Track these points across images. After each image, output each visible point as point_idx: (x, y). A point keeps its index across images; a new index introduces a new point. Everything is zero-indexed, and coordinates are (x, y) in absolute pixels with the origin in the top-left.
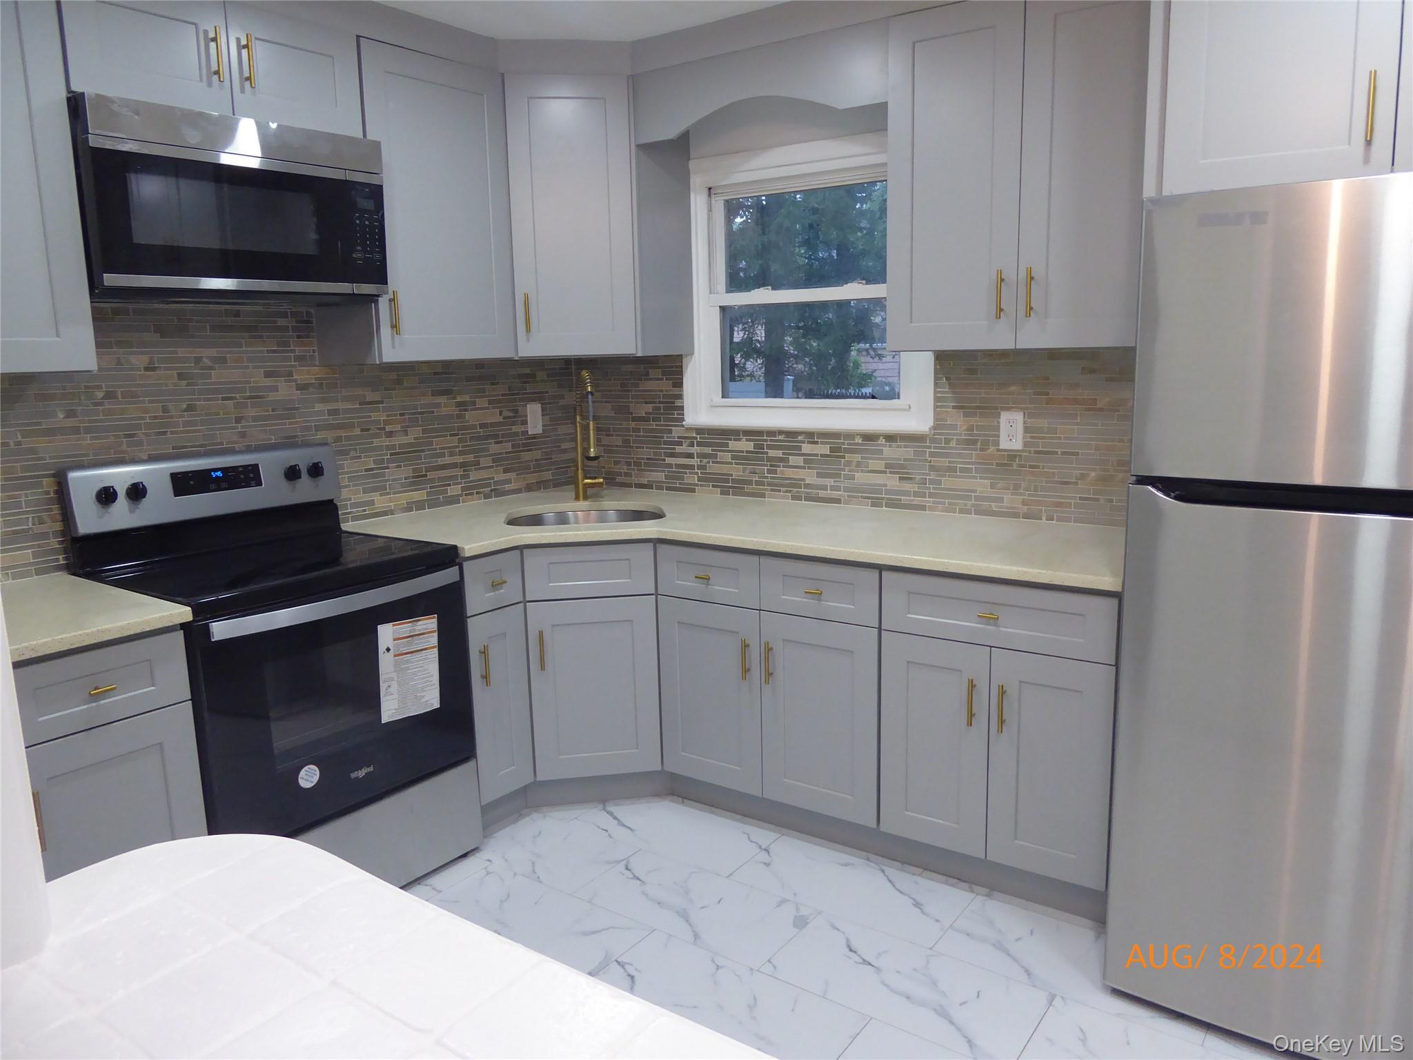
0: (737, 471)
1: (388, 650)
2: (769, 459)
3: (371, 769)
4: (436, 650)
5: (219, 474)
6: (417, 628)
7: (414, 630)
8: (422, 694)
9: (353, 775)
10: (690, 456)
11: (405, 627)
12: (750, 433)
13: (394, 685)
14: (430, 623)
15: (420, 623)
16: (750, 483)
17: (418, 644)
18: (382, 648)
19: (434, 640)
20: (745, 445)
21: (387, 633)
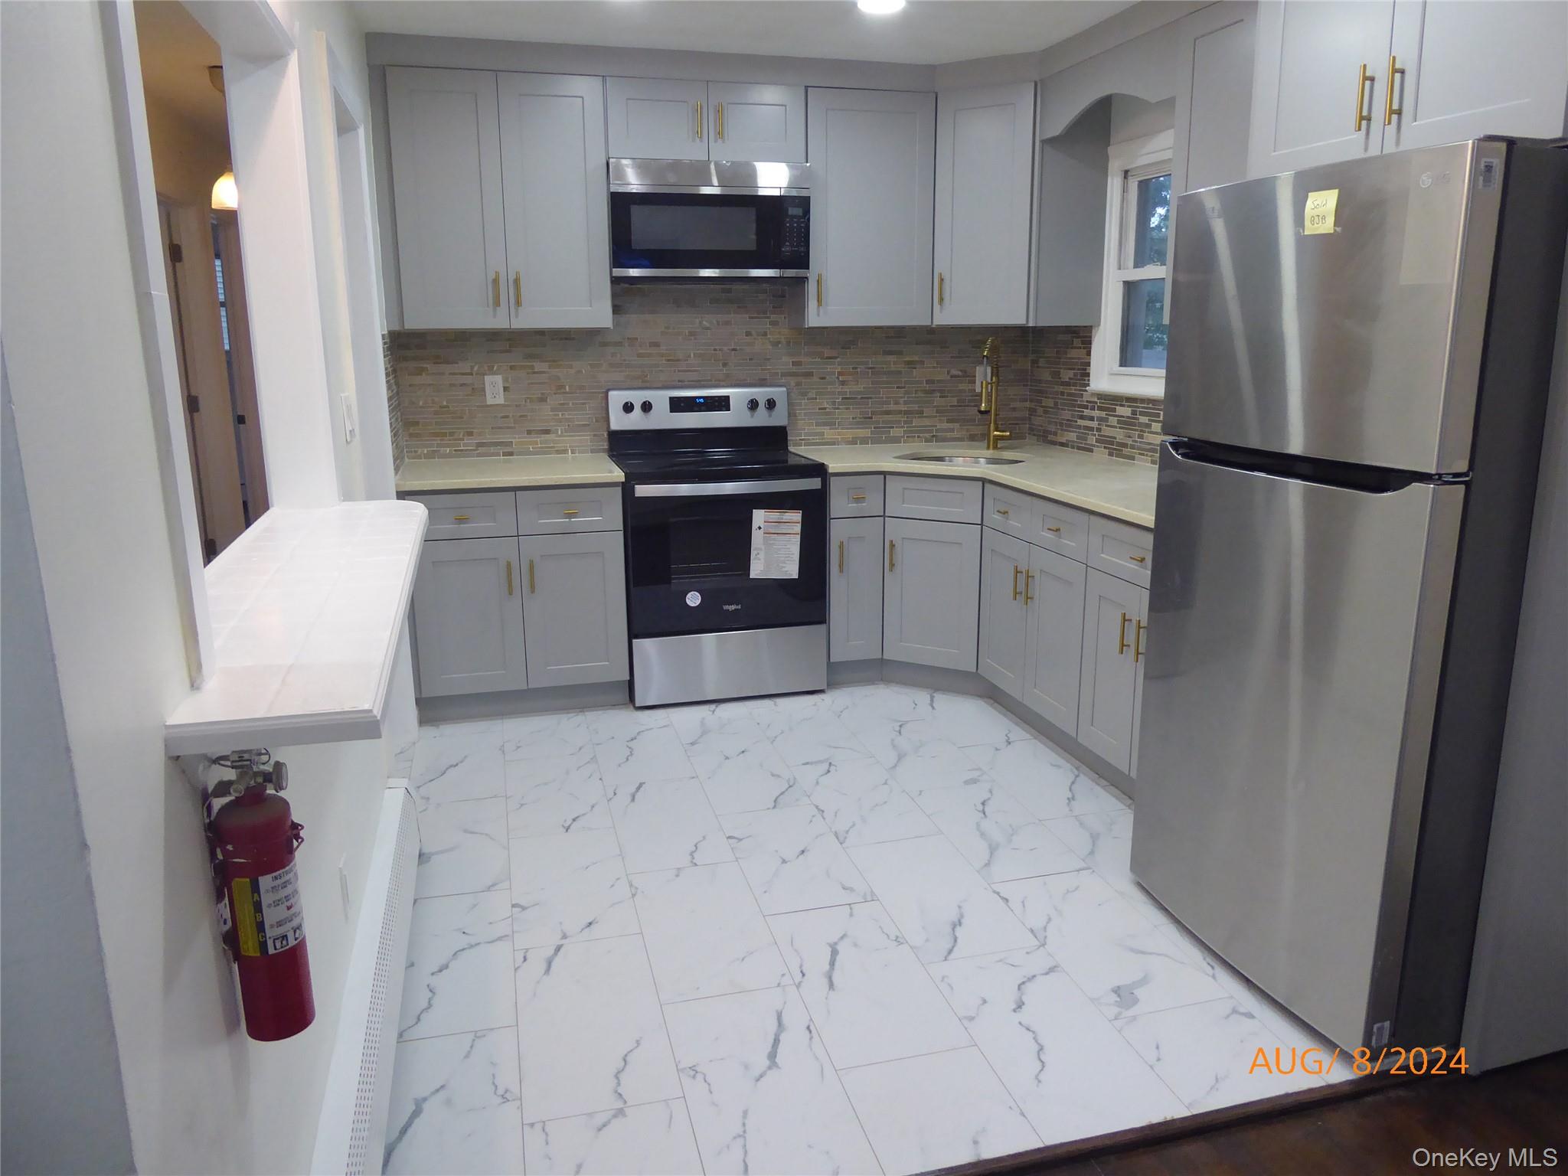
0: (1119, 435)
1: (760, 528)
2: (1140, 424)
3: (739, 607)
4: (799, 537)
5: (702, 400)
6: (784, 517)
7: (782, 519)
8: (784, 565)
9: (726, 607)
10: (1092, 419)
11: (774, 515)
12: (1131, 400)
13: (762, 556)
14: (796, 516)
15: (787, 514)
16: (1125, 445)
17: (784, 529)
18: (755, 526)
19: (798, 528)
20: (1125, 411)
21: (759, 516)
